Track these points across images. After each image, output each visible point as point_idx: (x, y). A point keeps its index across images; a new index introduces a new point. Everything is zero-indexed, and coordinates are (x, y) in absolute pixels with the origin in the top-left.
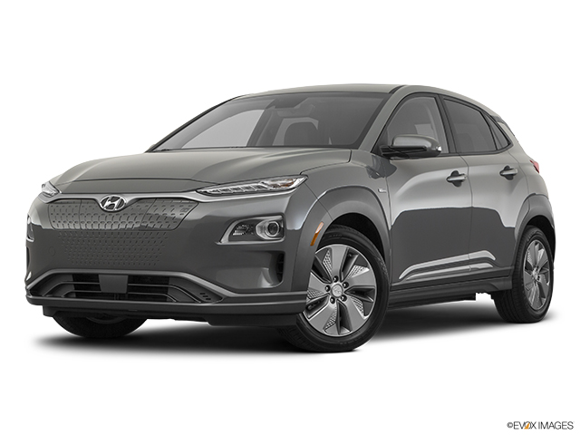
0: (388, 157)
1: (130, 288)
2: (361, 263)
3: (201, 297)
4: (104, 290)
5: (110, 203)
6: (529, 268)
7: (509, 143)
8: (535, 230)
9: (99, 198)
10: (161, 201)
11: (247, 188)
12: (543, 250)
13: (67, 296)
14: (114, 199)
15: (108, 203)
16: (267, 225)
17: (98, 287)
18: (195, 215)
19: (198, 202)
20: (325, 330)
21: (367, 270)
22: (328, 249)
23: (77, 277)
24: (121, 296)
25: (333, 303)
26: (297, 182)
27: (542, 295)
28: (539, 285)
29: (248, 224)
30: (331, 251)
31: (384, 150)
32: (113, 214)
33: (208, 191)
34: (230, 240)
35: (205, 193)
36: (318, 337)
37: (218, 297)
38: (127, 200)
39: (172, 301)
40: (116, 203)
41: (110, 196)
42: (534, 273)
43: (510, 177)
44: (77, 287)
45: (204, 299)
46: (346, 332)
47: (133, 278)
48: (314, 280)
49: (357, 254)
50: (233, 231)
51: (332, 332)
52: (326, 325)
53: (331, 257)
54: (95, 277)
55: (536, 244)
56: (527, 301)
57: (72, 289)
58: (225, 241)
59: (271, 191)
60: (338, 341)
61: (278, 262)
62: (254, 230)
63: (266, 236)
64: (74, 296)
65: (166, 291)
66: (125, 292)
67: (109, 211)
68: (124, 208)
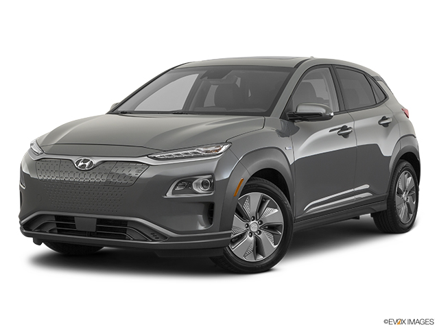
0: (293, 121)
1: (98, 228)
2: (272, 206)
3: (151, 236)
4: (78, 229)
5: (82, 163)
6: (400, 193)
7: (386, 97)
8: (405, 163)
9: (75, 159)
10: (121, 164)
11: (186, 154)
12: (410, 178)
13: (51, 231)
14: (85, 161)
15: (80, 164)
16: (201, 181)
17: (74, 226)
18: (147, 174)
19: (149, 165)
20: (245, 256)
21: (276, 211)
22: (247, 196)
23: (58, 218)
24: (91, 234)
25: (251, 236)
26: (224, 148)
27: (410, 212)
28: (408, 204)
29: (187, 182)
30: (249, 198)
31: (290, 116)
32: (85, 172)
33: (156, 156)
34: (173, 194)
35: (154, 158)
36: (240, 263)
37: (165, 237)
38: (95, 161)
39: (129, 239)
40: (87, 164)
41: (83, 158)
42: (404, 195)
43: (386, 125)
44: (58, 225)
45: (154, 238)
46: (260, 258)
47: (100, 221)
48: (237, 220)
49: (269, 199)
50: (175, 187)
51: (250, 258)
52: (246, 253)
53: (249, 202)
54: (72, 219)
55: (406, 173)
56: (398, 217)
57: (54, 226)
58: (169, 195)
59: (204, 156)
60: (255, 265)
61: (209, 209)
62: (191, 186)
63: (200, 190)
64: (56, 231)
65: (125, 231)
66: (94, 231)
67: (82, 170)
68: (93, 168)
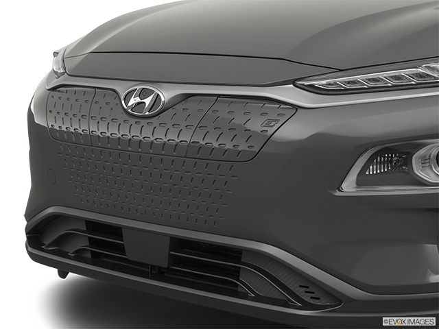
1: (173, 260)
3: (301, 292)
4: (130, 255)
5: (138, 100)
9: (122, 88)
10: (226, 103)
11: (397, 78)
14: (144, 94)
15: (132, 101)
17: (121, 249)
18: (293, 131)
19: (296, 107)
23: (92, 226)
24: (160, 274)
29: (396, 153)
33: (317, 83)
35: (312, 89)
37: (337, 299)
38: (166, 95)
40: (148, 101)
41: (138, 87)
44: (93, 242)
45: (307, 298)
47: (179, 244)
50: (366, 167)
54: (116, 231)
57: (82, 243)
58: (349, 187)
63: (432, 175)
64: (89, 255)
65: (236, 273)
66: (165, 265)
67: (135, 115)
68: (160, 111)
